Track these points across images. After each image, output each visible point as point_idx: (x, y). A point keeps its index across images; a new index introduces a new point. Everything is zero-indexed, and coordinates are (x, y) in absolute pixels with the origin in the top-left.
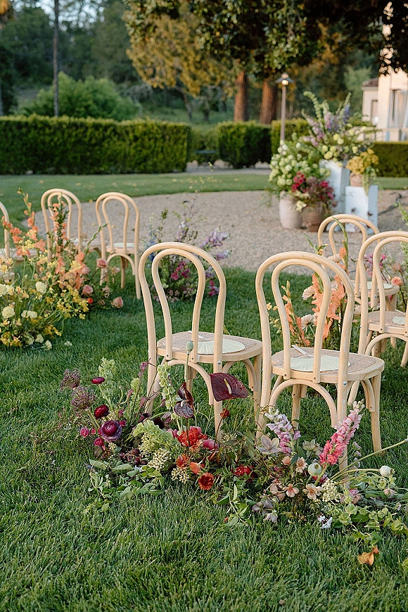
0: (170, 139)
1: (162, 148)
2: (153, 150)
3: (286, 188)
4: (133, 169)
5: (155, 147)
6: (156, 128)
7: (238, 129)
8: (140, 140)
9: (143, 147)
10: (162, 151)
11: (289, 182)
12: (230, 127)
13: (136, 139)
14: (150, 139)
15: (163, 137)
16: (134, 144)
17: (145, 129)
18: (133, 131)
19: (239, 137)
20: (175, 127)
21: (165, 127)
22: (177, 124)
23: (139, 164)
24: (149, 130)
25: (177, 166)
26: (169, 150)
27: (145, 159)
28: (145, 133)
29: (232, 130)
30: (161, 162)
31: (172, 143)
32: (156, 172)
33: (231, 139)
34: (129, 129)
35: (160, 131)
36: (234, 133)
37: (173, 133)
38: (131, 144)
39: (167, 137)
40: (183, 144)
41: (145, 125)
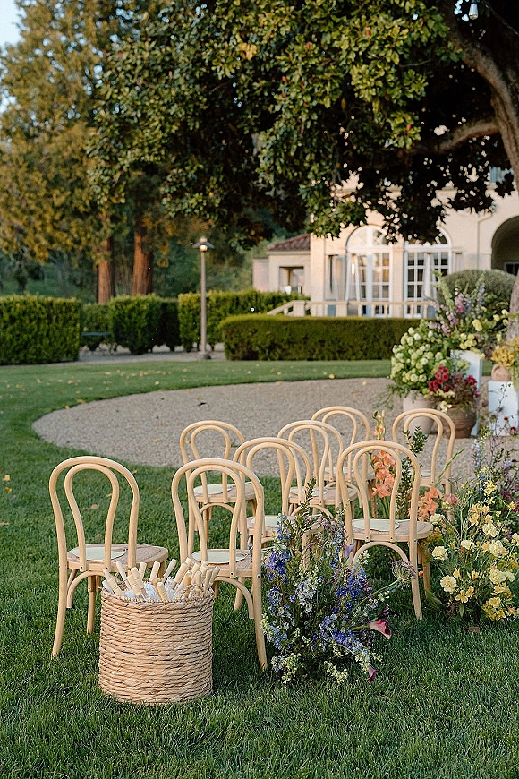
0: (57, 319)
1: (48, 330)
2: (37, 334)
3: (416, 387)
4: (9, 359)
5: (39, 330)
6: (38, 306)
7: (138, 305)
8: (18, 321)
9: (22, 329)
10: (48, 335)
11: (423, 378)
12: (127, 303)
13: (13, 320)
14: (31, 321)
15: (49, 317)
16: (10, 327)
17: (24, 307)
18: (9, 311)
19: (140, 314)
20: (65, 304)
21: (51, 304)
22: (68, 301)
23: (18, 352)
24: (30, 308)
25: (68, 352)
26: (57, 333)
27: (26, 346)
28: (24, 313)
29: (130, 306)
30: (46, 350)
31: (60, 325)
32: (40, 362)
33: (130, 317)
34: (4, 308)
35: (44, 310)
36: (133, 309)
37: (61, 312)
38: (5, 327)
39: (54, 317)
40: (75, 325)
41: (25, 303)
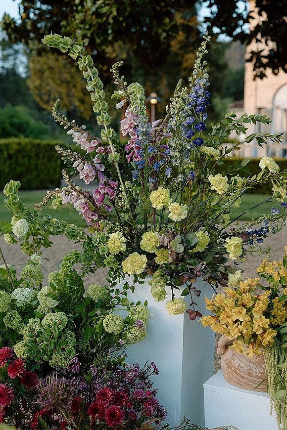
0: (43, 157)
1: (36, 165)
2: (27, 168)
5: (29, 164)
6: (29, 146)
8: (14, 158)
9: (17, 164)
10: (36, 168)
13: (10, 157)
14: (24, 157)
15: (37, 155)
16: (8, 163)
17: (18, 147)
18: (8, 149)
21: (38, 146)
24: (23, 148)
25: (52, 182)
26: (43, 167)
28: (18, 151)
30: (35, 179)
31: (45, 160)
34: (4, 148)
35: (34, 149)
37: (46, 151)
38: (5, 162)
39: (41, 155)
41: (19, 144)
